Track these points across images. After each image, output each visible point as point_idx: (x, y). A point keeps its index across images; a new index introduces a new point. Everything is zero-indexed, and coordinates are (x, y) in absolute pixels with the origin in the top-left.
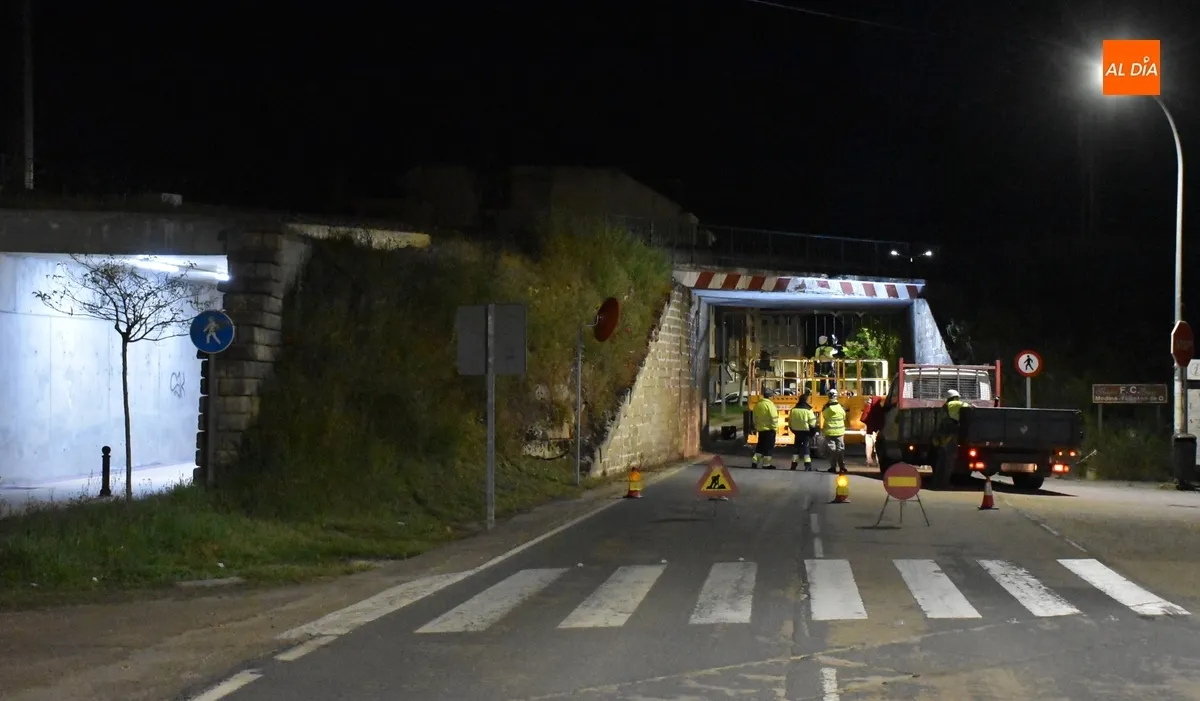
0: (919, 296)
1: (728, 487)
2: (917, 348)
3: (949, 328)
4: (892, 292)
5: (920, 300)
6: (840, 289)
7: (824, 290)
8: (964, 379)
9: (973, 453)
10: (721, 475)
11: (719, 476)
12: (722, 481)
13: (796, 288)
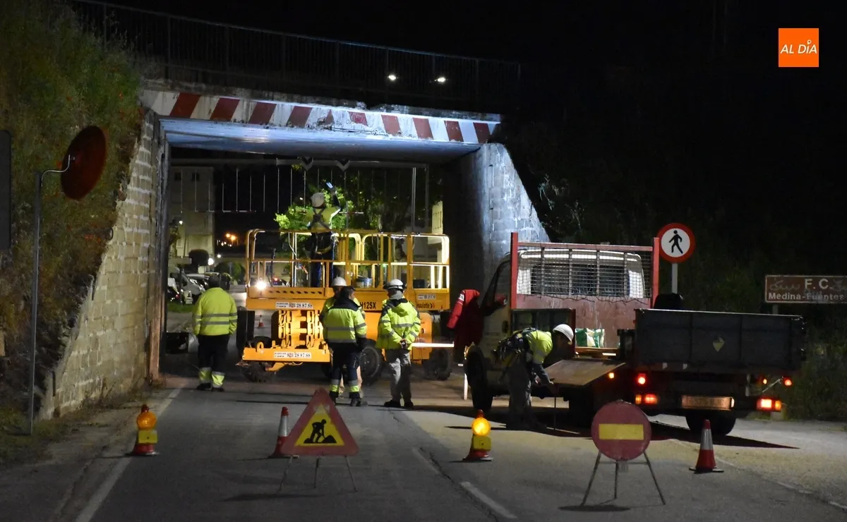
0: (492, 140)
1: (340, 441)
2: (486, 218)
3: (542, 187)
4: (454, 132)
5: (493, 146)
6: (382, 126)
7: (359, 126)
8: (607, 266)
9: (642, 381)
10: (328, 420)
11: (324, 422)
12: (330, 429)
13: (320, 123)
